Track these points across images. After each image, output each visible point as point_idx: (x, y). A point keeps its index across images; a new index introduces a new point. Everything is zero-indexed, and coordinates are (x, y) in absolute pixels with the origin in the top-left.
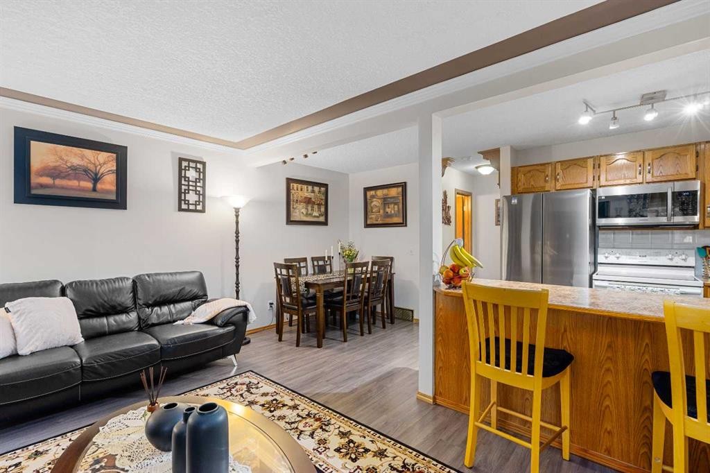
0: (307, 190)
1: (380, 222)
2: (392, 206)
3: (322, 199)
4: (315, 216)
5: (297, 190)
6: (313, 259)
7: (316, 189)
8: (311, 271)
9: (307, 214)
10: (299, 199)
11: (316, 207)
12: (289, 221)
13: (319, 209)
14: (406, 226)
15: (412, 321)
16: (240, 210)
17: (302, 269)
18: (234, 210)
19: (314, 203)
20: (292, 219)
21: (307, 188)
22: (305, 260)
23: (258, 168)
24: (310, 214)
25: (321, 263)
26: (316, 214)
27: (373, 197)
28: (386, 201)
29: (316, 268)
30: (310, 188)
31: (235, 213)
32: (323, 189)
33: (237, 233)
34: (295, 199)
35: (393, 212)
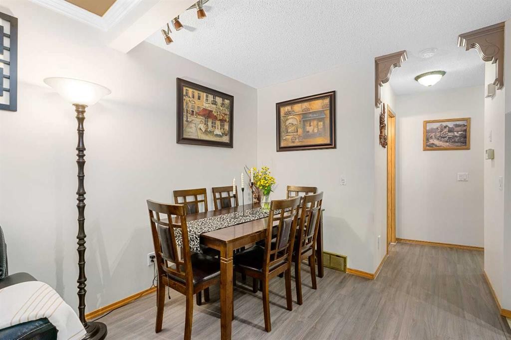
0: (207, 100)
1: (297, 144)
2: (315, 122)
3: (226, 115)
4: (217, 135)
5: (193, 97)
6: (214, 190)
7: (219, 100)
8: (211, 207)
9: (206, 131)
10: (196, 110)
11: (218, 123)
12: (182, 139)
13: (222, 126)
14: (335, 147)
15: (344, 271)
16: (86, 109)
17: (199, 204)
18: (74, 108)
19: (215, 118)
20: (185, 136)
21: (207, 96)
22: (203, 191)
23: (127, 53)
24: (210, 132)
25: (224, 195)
26: (218, 132)
27: (288, 113)
28: (306, 118)
29: (218, 202)
30: (211, 97)
31: (76, 114)
32: (227, 102)
33: (81, 150)
34: (190, 109)
35: (316, 131)
